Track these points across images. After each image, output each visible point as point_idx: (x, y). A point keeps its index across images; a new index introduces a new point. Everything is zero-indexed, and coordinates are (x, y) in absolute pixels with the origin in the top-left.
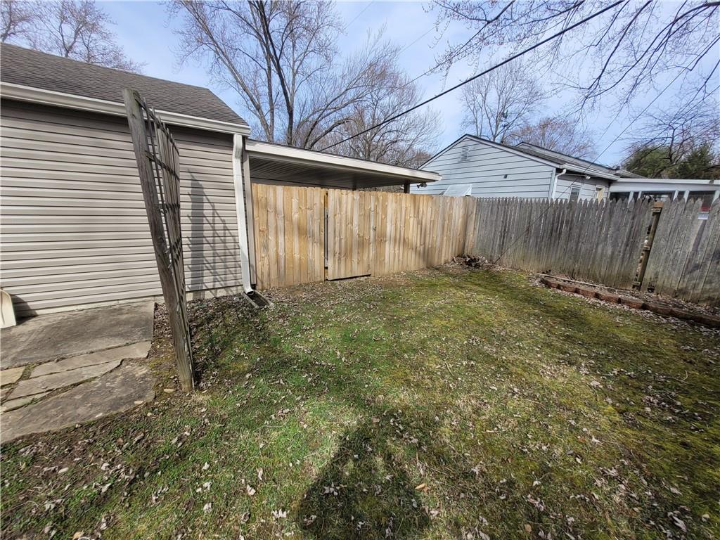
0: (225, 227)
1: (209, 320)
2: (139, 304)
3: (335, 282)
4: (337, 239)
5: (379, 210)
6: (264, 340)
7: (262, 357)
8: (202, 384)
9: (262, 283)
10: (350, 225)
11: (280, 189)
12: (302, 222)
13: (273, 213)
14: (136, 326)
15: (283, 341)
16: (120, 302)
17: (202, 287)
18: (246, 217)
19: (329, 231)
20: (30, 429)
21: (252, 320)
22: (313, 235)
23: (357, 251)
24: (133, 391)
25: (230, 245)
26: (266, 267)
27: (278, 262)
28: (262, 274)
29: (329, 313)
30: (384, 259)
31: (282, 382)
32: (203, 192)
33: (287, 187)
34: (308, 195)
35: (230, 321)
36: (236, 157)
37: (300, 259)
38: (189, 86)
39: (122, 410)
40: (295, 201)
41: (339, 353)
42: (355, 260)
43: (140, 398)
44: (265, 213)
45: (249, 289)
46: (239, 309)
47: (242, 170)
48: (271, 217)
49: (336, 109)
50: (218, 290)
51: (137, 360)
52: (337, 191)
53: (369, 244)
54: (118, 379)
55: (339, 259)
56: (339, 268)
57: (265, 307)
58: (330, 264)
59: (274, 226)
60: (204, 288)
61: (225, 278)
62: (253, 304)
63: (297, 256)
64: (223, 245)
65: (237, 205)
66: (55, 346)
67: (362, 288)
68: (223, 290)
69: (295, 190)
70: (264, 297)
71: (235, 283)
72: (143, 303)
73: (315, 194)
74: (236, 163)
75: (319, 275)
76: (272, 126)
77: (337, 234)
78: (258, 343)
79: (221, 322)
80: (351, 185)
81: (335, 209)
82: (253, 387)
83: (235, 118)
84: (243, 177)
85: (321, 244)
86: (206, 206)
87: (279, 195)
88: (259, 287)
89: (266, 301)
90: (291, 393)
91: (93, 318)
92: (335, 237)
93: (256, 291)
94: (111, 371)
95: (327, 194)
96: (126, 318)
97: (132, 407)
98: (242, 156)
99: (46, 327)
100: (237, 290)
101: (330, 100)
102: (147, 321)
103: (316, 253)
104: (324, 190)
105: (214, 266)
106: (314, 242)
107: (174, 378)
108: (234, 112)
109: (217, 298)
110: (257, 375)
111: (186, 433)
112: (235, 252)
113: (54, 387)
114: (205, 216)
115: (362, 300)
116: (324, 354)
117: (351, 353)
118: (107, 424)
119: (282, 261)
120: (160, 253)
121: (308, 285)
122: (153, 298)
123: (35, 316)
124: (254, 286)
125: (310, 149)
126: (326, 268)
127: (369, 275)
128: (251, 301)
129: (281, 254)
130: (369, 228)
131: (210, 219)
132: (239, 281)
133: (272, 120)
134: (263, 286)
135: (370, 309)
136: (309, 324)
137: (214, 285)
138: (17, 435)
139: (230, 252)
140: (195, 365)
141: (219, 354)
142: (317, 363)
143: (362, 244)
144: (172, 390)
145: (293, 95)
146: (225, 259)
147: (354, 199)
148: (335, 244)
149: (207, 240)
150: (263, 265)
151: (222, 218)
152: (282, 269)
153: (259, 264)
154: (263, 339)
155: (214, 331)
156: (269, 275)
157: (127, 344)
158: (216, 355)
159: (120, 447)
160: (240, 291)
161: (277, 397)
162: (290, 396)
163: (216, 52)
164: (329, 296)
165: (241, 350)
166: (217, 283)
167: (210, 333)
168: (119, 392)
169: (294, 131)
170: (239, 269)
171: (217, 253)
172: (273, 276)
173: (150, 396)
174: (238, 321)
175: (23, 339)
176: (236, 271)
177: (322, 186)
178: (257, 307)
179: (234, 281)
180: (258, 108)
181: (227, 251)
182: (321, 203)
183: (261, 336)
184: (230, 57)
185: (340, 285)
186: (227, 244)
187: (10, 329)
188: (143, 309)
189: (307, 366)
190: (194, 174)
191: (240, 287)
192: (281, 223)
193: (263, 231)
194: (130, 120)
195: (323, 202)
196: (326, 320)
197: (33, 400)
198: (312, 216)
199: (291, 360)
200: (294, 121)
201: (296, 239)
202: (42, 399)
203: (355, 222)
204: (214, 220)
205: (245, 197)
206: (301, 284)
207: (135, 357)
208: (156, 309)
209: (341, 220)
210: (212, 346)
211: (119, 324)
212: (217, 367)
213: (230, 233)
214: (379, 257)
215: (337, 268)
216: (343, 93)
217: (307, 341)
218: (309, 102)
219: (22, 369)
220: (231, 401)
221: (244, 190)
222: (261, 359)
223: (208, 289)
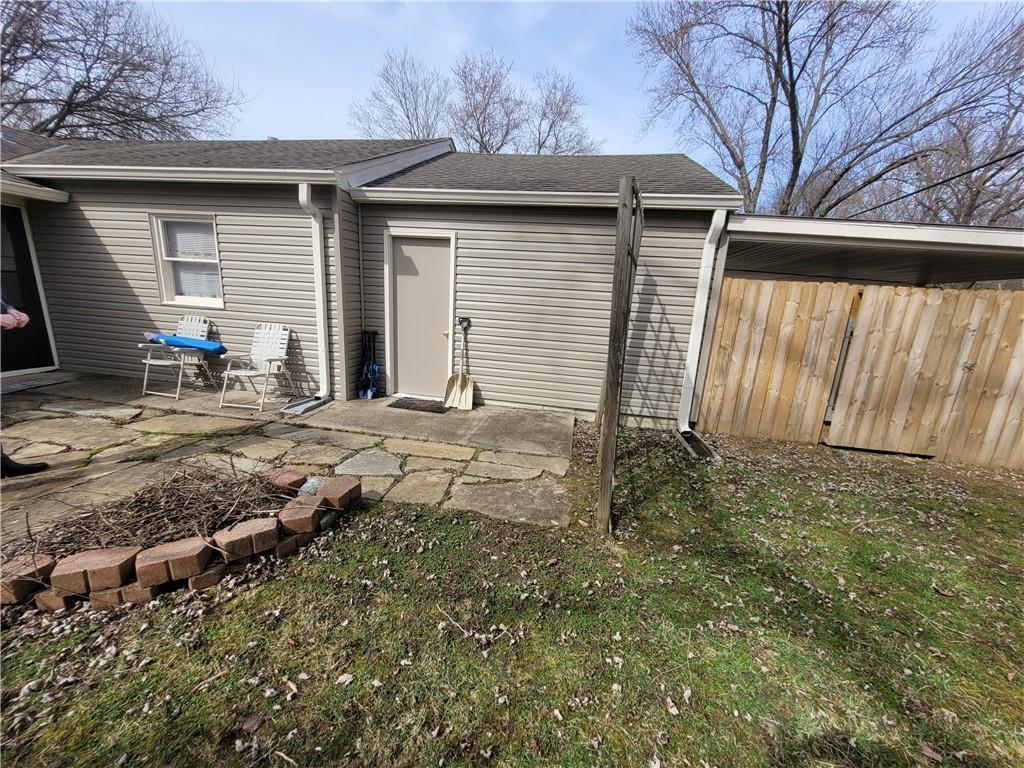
0: (672, 337)
1: (630, 454)
2: (560, 414)
3: (841, 451)
4: (864, 376)
5: (995, 331)
6: (703, 507)
7: (699, 530)
8: (618, 532)
9: (706, 422)
10: (901, 354)
11: (768, 286)
12: (796, 339)
13: (748, 323)
14: (557, 438)
15: (733, 519)
16: (545, 408)
17: (627, 410)
18: (705, 326)
19: (848, 361)
20: (476, 507)
21: (687, 472)
22: (814, 364)
23: (907, 405)
24: (550, 508)
25: (674, 363)
26: (718, 401)
27: (738, 396)
28: (709, 410)
29: (825, 504)
30: (984, 433)
31: (727, 579)
32: (655, 290)
33: (783, 282)
34: (820, 295)
35: (657, 464)
36: (710, 241)
37: (779, 399)
38: (660, 155)
39: (541, 523)
40: (791, 307)
41: (842, 581)
42: (899, 419)
43: (556, 518)
44: (735, 321)
45: (685, 428)
46: (670, 451)
47: (715, 259)
48: (744, 327)
49: (898, 138)
50: (645, 419)
51: (556, 476)
52: (885, 291)
53: (946, 395)
54: (539, 489)
55: (861, 413)
56: (856, 429)
57: (708, 459)
58: (837, 418)
59: (745, 341)
60: (629, 412)
61: (657, 405)
62: (690, 449)
63: (773, 393)
64: (664, 360)
65: (695, 309)
66: (494, 437)
67: (906, 478)
68: (650, 420)
69: (796, 287)
70: (707, 443)
71: (668, 414)
72: (564, 415)
73: (834, 296)
74: (709, 250)
75: (809, 431)
76: (758, 189)
77: (867, 366)
78: (693, 508)
79: (645, 461)
80: (914, 278)
81: (873, 322)
82: (684, 567)
83: (720, 188)
84: (714, 269)
85: (826, 380)
86: (656, 308)
87: (763, 294)
88: (700, 427)
89: (709, 451)
90: (742, 605)
91: (523, 419)
92: (859, 373)
93: (694, 432)
94: (533, 479)
95: (861, 294)
96: (550, 427)
97: (549, 525)
98: (719, 239)
99: (490, 417)
100: (668, 425)
101: (888, 123)
102: (567, 435)
103: (811, 395)
104: (855, 288)
105: (647, 387)
106: (812, 374)
107: (590, 511)
108: (718, 179)
109: (641, 429)
110: (689, 553)
111: (597, 582)
112: (677, 373)
113: (492, 476)
114: (650, 322)
115: (905, 500)
116: (810, 569)
117: (873, 593)
118: (528, 530)
119: (745, 398)
120: (613, 362)
121: (783, 443)
122: (573, 411)
123: (483, 405)
124: (692, 425)
125: (822, 218)
126: (828, 423)
127: (930, 457)
128: (686, 444)
129: (747, 385)
130: (955, 364)
131: (656, 325)
132: (675, 412)
133: (760, 179)
134: (705, 428)
135: (926, 525)
136: (782, 508)
137: (641, 411)
138: (469, 508)
139: (671, 372)
140: (613, 506)
141: (641, 502)
142: (793, 577)
143: (925, 392)
144: (586, 524)
145: (806, 132)
146: (663, 380)
147: (925, 304)
148: (857, 384)
149: (645, 352)
150: (713, 398)
151: (672, 325)
152: (743, 410)
153: (707, 395)
154: (700, 505)
155: (636, 471)
156: (719, 413)
157: (548, 456)
158: (636, 502)
159: (536, 561)
160: (671, 427)
161: (717, 598)
162: (741, 609)
163: (695, 100)
164: (826, 472)
165: (669, 507)
166: (646, 409)
167: (630, 471)
168: (538, 503)
169: (796, 190)
170: (677, 396)
171: (654, 371)
172: (726, 416)
173: (566, 521)
174: (667, 468)
175: (475, 423)
176: (672, 398)
177: (851, 280)
178: (694, 455)
179: (667, 412)
180: (740, 165)
181: (668, 370)
182: (844, 311)
183: (698, 496)
184: (713, 102)
185: (852, 460)
186: (670, 361)
187: (468, 411)
188: (563, 422)
189: (775, 575)
190: (649, 268)
191: (672, 422)
192: (757, 339)
193: (725, 349)
194: (620, 211)
195: (848, 307)
196: (818, 512)
197: (479, 482)
198: (821, 332)
199: (744, 554)
200: (800, 173)
201: (779, 366)
202: (484, 483)
203: (918, 348)
204: (660, 327)
205: (709, 298)
206: (770, 440)
207: (554, 472)
208: (575, 425)
209: (881, 342)
210: (633, 489)
211: (542, 431)
212: (638, 519)
213: (677, 346)
214: (969, 428)
215: (850, 428)
216: (925, 104)
217: (776, 535)
218: (839, 137)
219: (473, 450)
220: (652, 572)
221: (711, 288)
222: (696, 533)
223: (633, 415)
